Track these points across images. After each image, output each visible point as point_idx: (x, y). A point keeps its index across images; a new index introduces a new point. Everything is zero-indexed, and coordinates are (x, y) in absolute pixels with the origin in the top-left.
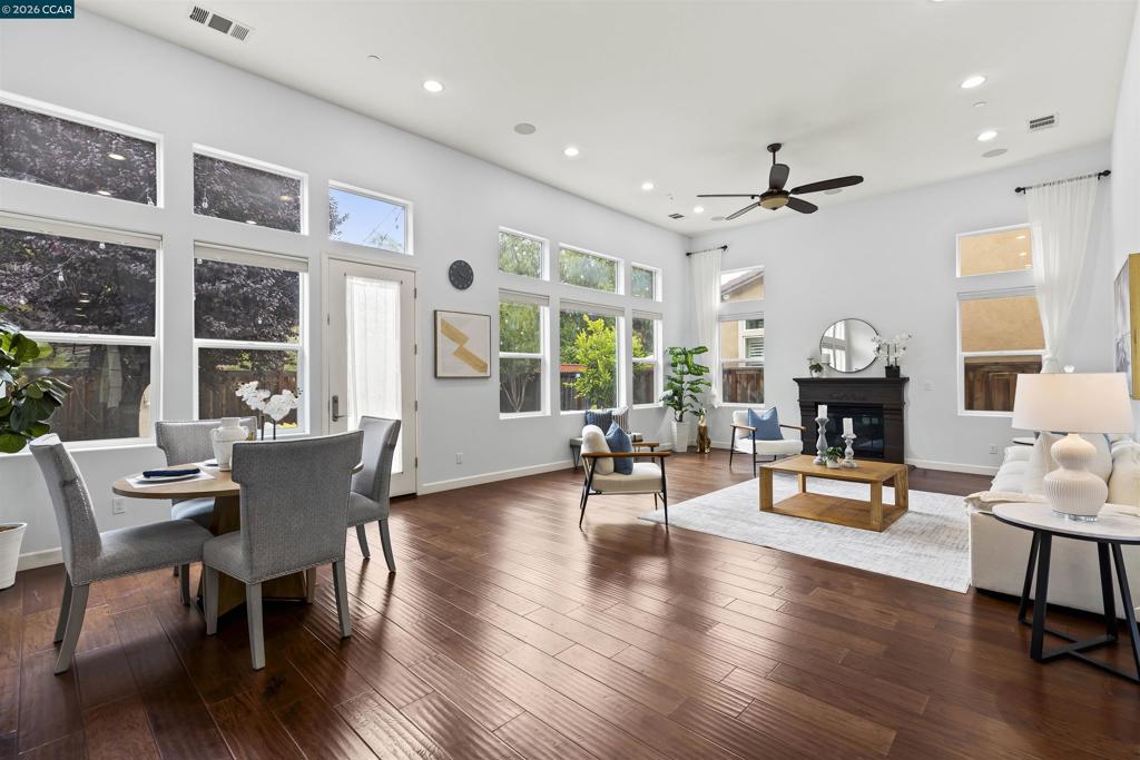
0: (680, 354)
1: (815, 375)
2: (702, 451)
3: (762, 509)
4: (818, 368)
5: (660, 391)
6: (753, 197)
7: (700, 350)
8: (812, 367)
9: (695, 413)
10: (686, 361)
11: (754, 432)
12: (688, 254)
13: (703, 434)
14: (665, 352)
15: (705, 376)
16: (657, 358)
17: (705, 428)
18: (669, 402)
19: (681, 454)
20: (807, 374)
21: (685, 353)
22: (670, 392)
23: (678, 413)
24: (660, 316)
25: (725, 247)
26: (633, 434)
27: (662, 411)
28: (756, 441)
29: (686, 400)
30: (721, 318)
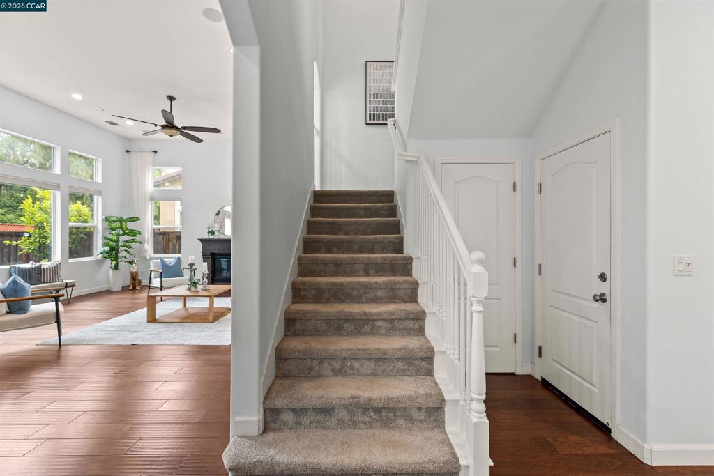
0: (116, 221)
1: (211, 237)
2: (134, 288)
3: (149, 322)
4: (212, 233)
5: (99, 247)
6: (156, 125)
7: (136, 219)
8: (209, 233)
9: (130, 262)
10: (122, 227)
11: (161, 273)
12: (128, 151)
13: (134, 277)
14: (103, 219)
15: (138, 238)
16: (97, 223)
17: (136, 273)
18: (106, 255)
19: (117, 292)
20: (207, 236)
21: (121, 220)
22: (107, 249)
23: (114, 263)
24: (100, 193)
25: (156, 152)
26: (65, 281)
27: (99, 263)
28: (163, 279)
29: (122, 253)
30: (152, 198)
